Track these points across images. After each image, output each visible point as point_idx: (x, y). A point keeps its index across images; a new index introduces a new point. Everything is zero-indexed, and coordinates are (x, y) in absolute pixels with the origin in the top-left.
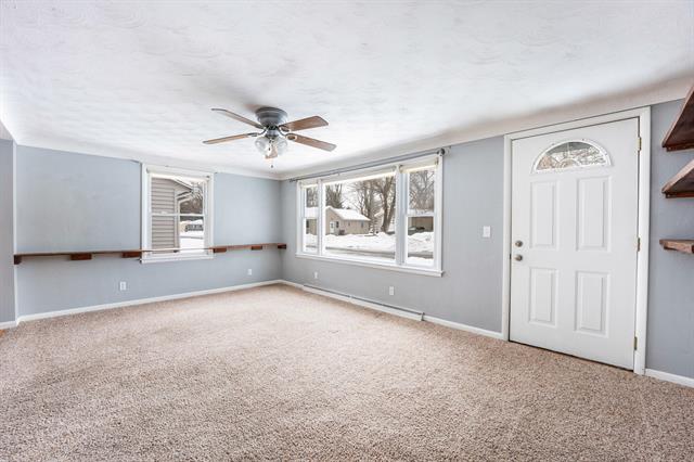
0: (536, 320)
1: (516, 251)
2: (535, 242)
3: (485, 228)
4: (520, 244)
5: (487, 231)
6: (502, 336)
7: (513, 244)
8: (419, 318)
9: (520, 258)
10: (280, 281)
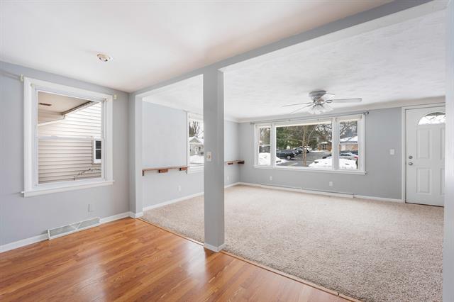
0: (421, 192)
1: (409, 161)
2: (419, 156)
3: (391, 150)
4: (411, 157)
5: (392, 152)
6: (402, 200)
7: (407, 157)
8: (352, 196)
9: (412, 164)
10: (239, 183)
